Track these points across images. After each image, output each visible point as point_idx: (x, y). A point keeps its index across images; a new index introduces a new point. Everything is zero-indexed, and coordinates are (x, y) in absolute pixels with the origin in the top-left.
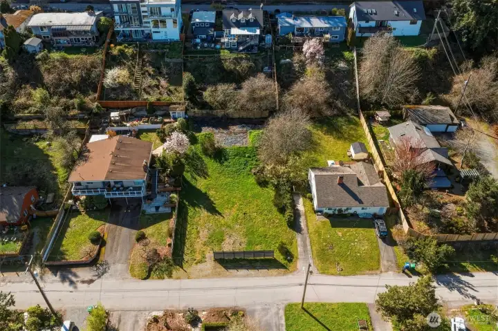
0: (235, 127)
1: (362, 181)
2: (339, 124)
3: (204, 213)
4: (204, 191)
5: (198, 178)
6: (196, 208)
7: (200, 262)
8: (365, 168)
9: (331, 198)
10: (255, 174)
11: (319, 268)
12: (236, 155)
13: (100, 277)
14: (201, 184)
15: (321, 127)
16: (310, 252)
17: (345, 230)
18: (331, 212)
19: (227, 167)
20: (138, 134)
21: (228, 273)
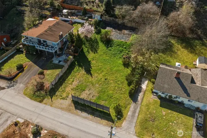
0: (125, 31)
1: (196, 81)
2: (195, 44)
3: (83, 72)
4: (89, 60)
5: (91, 52)
6: (80, 68)
7: (63, 99)
8: (202, 73)
9: (166, 86)
10: (124, 58)
11: (137, 132)
12: (118, 45)
13: (8, 88)
14: (90, 56)
15: (182, 43)
16: (136, 118)
17: (169, 111)
18: (163, 96)
19: (110, 50)
20: (73, 23)
21: (75, 111)
